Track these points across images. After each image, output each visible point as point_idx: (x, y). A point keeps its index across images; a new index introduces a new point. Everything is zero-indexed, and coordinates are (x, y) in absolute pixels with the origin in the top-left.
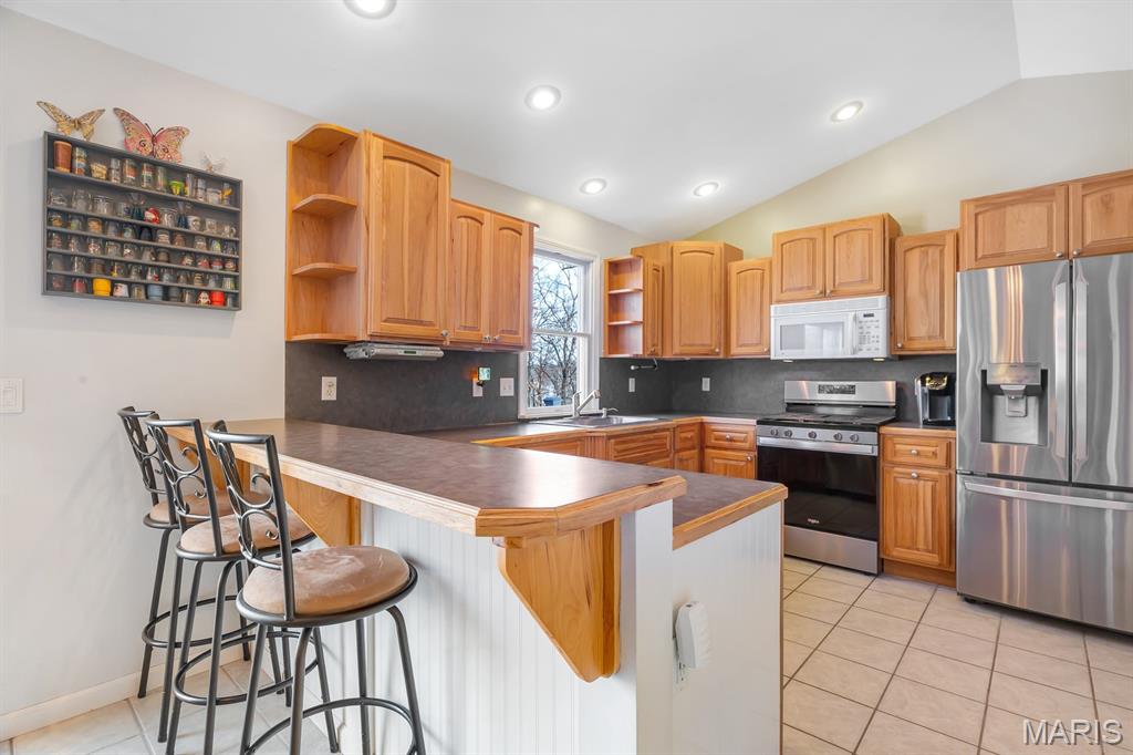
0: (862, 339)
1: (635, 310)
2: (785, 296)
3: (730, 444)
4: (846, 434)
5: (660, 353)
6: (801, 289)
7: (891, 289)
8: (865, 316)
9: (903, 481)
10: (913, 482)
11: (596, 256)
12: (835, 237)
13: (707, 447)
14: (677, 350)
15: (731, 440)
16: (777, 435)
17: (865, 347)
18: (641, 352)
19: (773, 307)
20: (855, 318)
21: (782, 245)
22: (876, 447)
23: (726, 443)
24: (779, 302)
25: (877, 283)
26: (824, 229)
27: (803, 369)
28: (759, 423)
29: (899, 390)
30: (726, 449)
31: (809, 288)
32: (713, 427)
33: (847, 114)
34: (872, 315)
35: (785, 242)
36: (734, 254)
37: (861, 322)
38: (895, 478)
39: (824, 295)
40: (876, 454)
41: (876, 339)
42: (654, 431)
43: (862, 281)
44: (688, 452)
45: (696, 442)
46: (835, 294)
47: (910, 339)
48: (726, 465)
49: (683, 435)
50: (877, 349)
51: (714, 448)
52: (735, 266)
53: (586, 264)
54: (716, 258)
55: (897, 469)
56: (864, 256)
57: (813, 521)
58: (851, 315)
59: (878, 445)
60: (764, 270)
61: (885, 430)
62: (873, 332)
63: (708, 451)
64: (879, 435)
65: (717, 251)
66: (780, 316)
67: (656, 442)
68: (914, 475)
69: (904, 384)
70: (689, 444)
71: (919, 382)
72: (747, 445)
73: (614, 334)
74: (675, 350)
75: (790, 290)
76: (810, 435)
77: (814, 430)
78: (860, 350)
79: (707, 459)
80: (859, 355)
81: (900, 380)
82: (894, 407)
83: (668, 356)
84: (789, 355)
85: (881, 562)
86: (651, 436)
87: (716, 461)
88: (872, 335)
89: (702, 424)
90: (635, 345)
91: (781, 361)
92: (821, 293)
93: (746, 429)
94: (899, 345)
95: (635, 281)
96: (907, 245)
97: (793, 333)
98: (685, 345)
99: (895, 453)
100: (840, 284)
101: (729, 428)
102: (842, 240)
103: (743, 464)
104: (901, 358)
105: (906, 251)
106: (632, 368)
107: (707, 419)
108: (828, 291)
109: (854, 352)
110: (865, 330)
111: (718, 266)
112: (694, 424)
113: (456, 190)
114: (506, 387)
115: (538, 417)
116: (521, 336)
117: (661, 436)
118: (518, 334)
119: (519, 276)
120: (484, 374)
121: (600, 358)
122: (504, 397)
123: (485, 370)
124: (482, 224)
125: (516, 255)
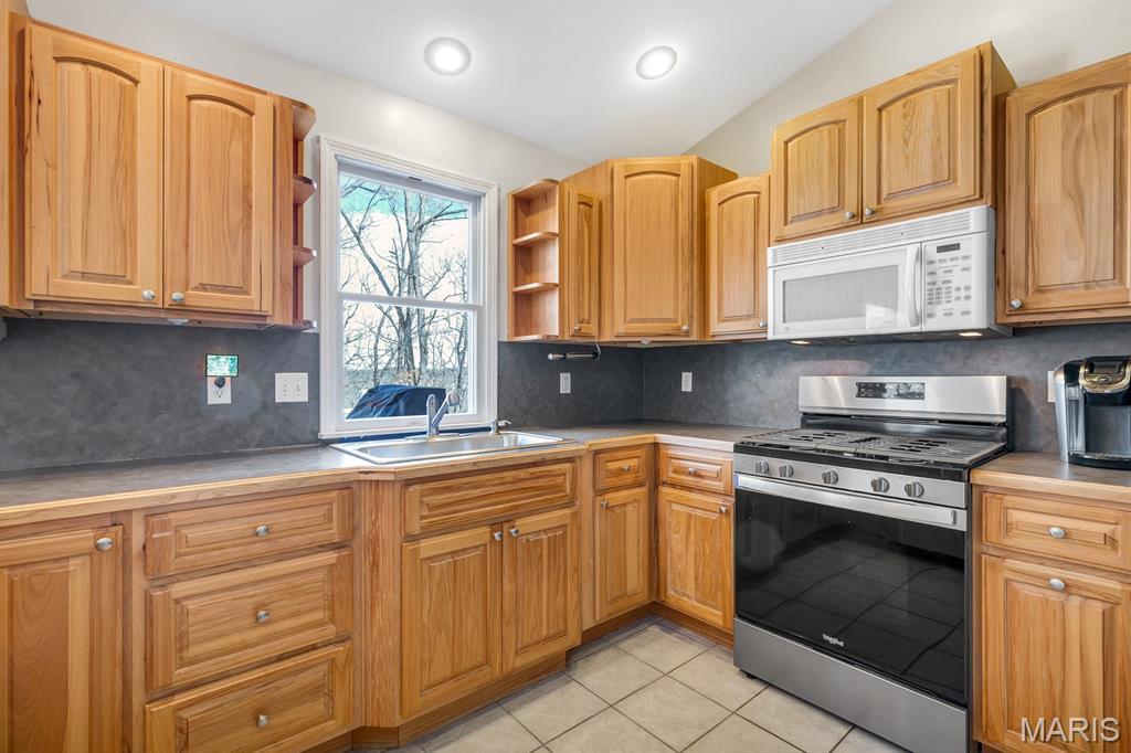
0: (934, 294)
1: (549, 266)
2: (791, 230)
3: (694, 483)
4: (898, 483)
5: (594, 331)
6: (819, 213)
7: (997, 191)
8: (941, 249)
9: (1025, 590)
10: (1053, 596)
11: (489, 186)
12: (880, 110)
13: (664, 483)
14: (621, 328)
15: (696, 474)
16: (767, 473)
17: (939, 310)
18: (556, 331)
19: (770, 250)
20: (920, 256)
21: (786, 143)
22: (962, 515)
23: (690, 480)
24: (781, 240)
25: (965, 183)
26: (859, 100)
27: (832, 357)
28: (740, 449)
29: (1014, 393)
30: (690, 489)
31: (832, 211)
32: (672, 452)
34: (956, 247)
35: (792, 138)
36: (713, 175)
37: (931, 262)
38: (1007, 581)
39: (858, 220)
40: (962, 526)
41: (962, 293)
42: (535, 464)
43: (935, 184)
44: (624, 493)
45: (642, 476)
46: (878, 217)
47: (1040, 290)
48: (689, 516)
49: (613, 466)
50: (968, 311)
51: (674, 486)
52: (715, 195)
53: (476, 199)
54: (684, 182)
55: (1010, 563)
56: (938, 137)
57: (834, 641)
58: (912, 251)
59: (968, 508)
60: (759, 192)
61: (982, 476)
62: (958, 279)
63: (664, 490)
64: (970, 487)
65: (685, 172)
66: (784, 265)
67: (540, 482)
68: (1055, 582)
69: (1025, 380)
70: (629, 479)
71: (1061, 378)
72: (719, 485)
73: (522, 305)
74: (617, 328)
75: (799, 218)
76: (826, 477)
77: (834, 468)
78: (930, 316)
79: (662, 502)
80: (931, 325)
81: (1016, 373)
82: (1003, 425)
83: (608, 337)
86: (522, 473)
87: (675, 507)
88: (953, 285)
89: (656, 445)
90: (551, 321)
91: (788, 342)
92: (853, 216)
93: (719, 458)
94: (1016, 303)
96: (1031, 101)
97: (807, 292)
98: (633, 321)
99: (1008, 528)
100: (891, 196)
101: (695, 455)
102: (894, 115)
103: (715, 516)
104: (1019, 331)
105: (1029, 115)
106: (550, 356)
107: (663, 438)
108: (867, 212)
109: (918, 320)
110: (941, 276)
111: (687, 193)
112: (641, 446)
114: (290, 387)
115: (362, 436)
116: (254, 295)
117: (549, 471)
118: (247, 293)
119: (247, 187)
120: (221, 365)
121: (499, 342)
122: (285, 403)
123: (223, 359)
124: (136, 82)
125: (237, 148)
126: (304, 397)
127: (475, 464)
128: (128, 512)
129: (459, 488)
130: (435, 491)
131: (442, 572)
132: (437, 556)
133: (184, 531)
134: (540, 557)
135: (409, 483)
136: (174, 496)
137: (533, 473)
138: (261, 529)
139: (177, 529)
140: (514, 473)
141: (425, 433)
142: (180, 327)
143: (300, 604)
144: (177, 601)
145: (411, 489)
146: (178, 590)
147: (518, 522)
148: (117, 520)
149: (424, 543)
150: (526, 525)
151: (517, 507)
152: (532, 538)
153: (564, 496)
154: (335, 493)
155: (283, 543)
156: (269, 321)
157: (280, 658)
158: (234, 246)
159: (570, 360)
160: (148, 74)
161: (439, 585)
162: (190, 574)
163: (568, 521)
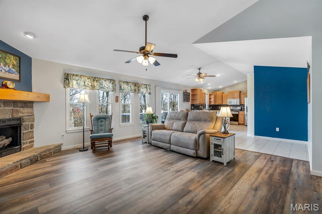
0: (237, 103)
1: (212, 100)
5: (215, 104)
8: (237, 100)
11: (208, 94)
25: (239, 97)
26: (233, 92)
27: (231, 106)
29: (241, 108)
33: (235, 82)
35: (229, 93)
36: (223, 93)
38: (240, 116)
39: (233, 98)
40: (238, 114)
43: (237, 97)
50: (239, 104)
52: (223, 94)
54: (221, 94)
56: (237, 95)
57: (232, 121)
60: (227, 95)
61: (239, 112)
66: (229, 100)
68: (242, 115)
73: (210, 102)
74: (217, 104)
75: (230, 98)
82: (241, 110)
84: (230, 104)
85: (239, 124)
90: (213, 103)
94: (241, 103)
95: (212, 96)
97: (230, 102)
99: (240, 114)
100: (235, 97)
102: (235, 93)
104: (241, 105)
105: (241, 94)
106: (212, 106)
113: (202, 91)
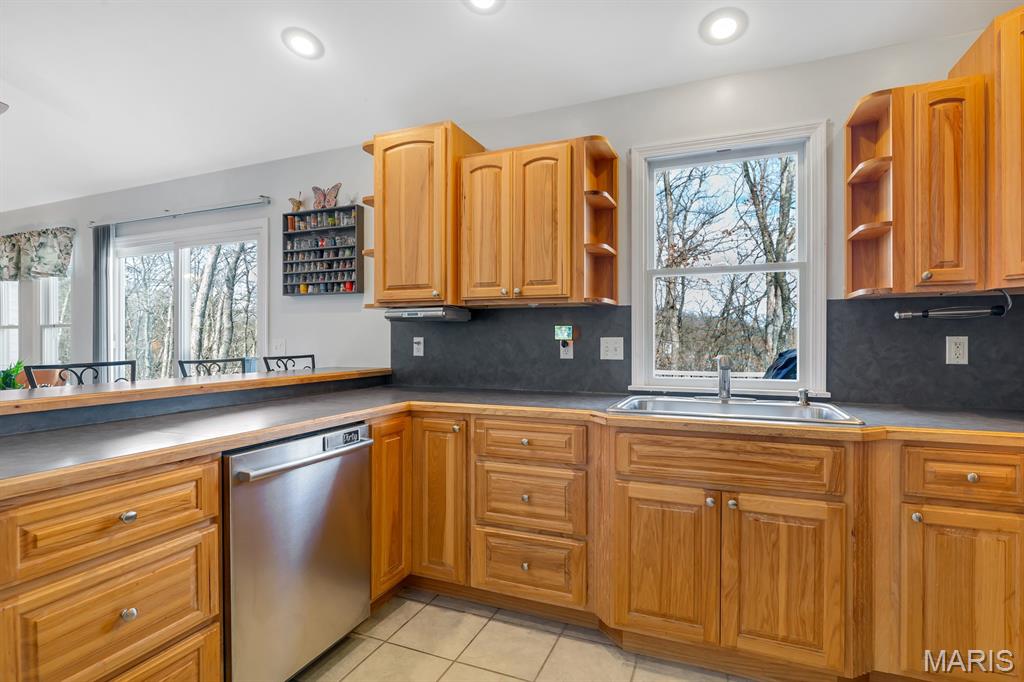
18: (891, 283)
44: (971, 512)
49: (942, 468)
86: (749, 446)
106: (897, 315)
114: (610, 348)
115: (665, 391)
116: (559, 285)
117: (791, 450)
118: (555, 283)
119: (554, 211)
120: (563, 333)
121: (829, 302)
122: (607, 360)
123: (564, 328)
124: (501, 168)
125: (549, 187)
126: (620, 356)
127: (686, 425)
128: (469, 414)
129: (667, 445)
130: (643, 442)
131: (649, 516)
132: (647, 500)
133: (491, 432)
134: (775, 545)
135: (622, 430)
136: (485, 410)
137: (765, 448)
138: (525, 441)
139: (487, 429)
140: (739, 442)
141: (716, 395)
142: (536, 308)
143: (549, 500)
144: (488, 472)
145: (621, 435)
146: (489, 465)
147: (741, 497)
148: (465, 417)
149: (632, 485)
150: (750, 502)
151: (741, 479)
152: (763, 519)
153: (819, 485)
154: (573, 428)
155: (541, 454)
156: (570, 301)
157: (541, 532)
158: (547, 252)
159: (937, 319)
160: (505, 161)
161: (646, 526)
162: (494, 456)
163: (824, 516)
